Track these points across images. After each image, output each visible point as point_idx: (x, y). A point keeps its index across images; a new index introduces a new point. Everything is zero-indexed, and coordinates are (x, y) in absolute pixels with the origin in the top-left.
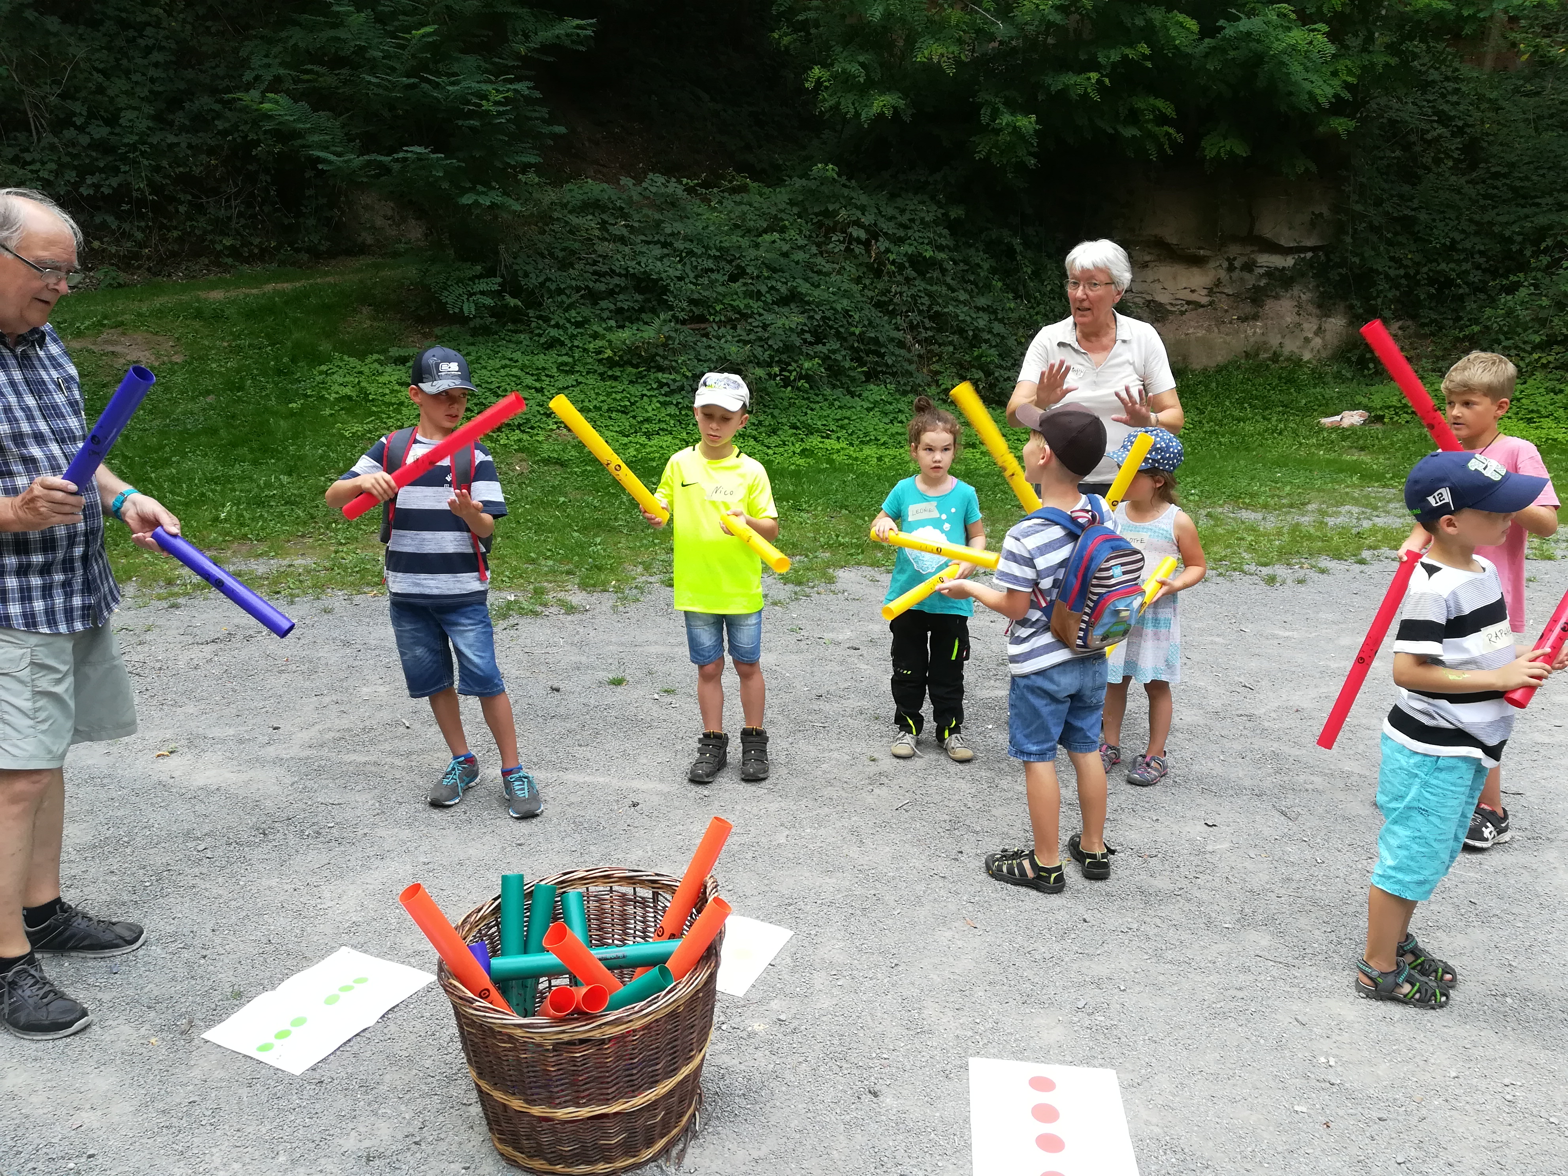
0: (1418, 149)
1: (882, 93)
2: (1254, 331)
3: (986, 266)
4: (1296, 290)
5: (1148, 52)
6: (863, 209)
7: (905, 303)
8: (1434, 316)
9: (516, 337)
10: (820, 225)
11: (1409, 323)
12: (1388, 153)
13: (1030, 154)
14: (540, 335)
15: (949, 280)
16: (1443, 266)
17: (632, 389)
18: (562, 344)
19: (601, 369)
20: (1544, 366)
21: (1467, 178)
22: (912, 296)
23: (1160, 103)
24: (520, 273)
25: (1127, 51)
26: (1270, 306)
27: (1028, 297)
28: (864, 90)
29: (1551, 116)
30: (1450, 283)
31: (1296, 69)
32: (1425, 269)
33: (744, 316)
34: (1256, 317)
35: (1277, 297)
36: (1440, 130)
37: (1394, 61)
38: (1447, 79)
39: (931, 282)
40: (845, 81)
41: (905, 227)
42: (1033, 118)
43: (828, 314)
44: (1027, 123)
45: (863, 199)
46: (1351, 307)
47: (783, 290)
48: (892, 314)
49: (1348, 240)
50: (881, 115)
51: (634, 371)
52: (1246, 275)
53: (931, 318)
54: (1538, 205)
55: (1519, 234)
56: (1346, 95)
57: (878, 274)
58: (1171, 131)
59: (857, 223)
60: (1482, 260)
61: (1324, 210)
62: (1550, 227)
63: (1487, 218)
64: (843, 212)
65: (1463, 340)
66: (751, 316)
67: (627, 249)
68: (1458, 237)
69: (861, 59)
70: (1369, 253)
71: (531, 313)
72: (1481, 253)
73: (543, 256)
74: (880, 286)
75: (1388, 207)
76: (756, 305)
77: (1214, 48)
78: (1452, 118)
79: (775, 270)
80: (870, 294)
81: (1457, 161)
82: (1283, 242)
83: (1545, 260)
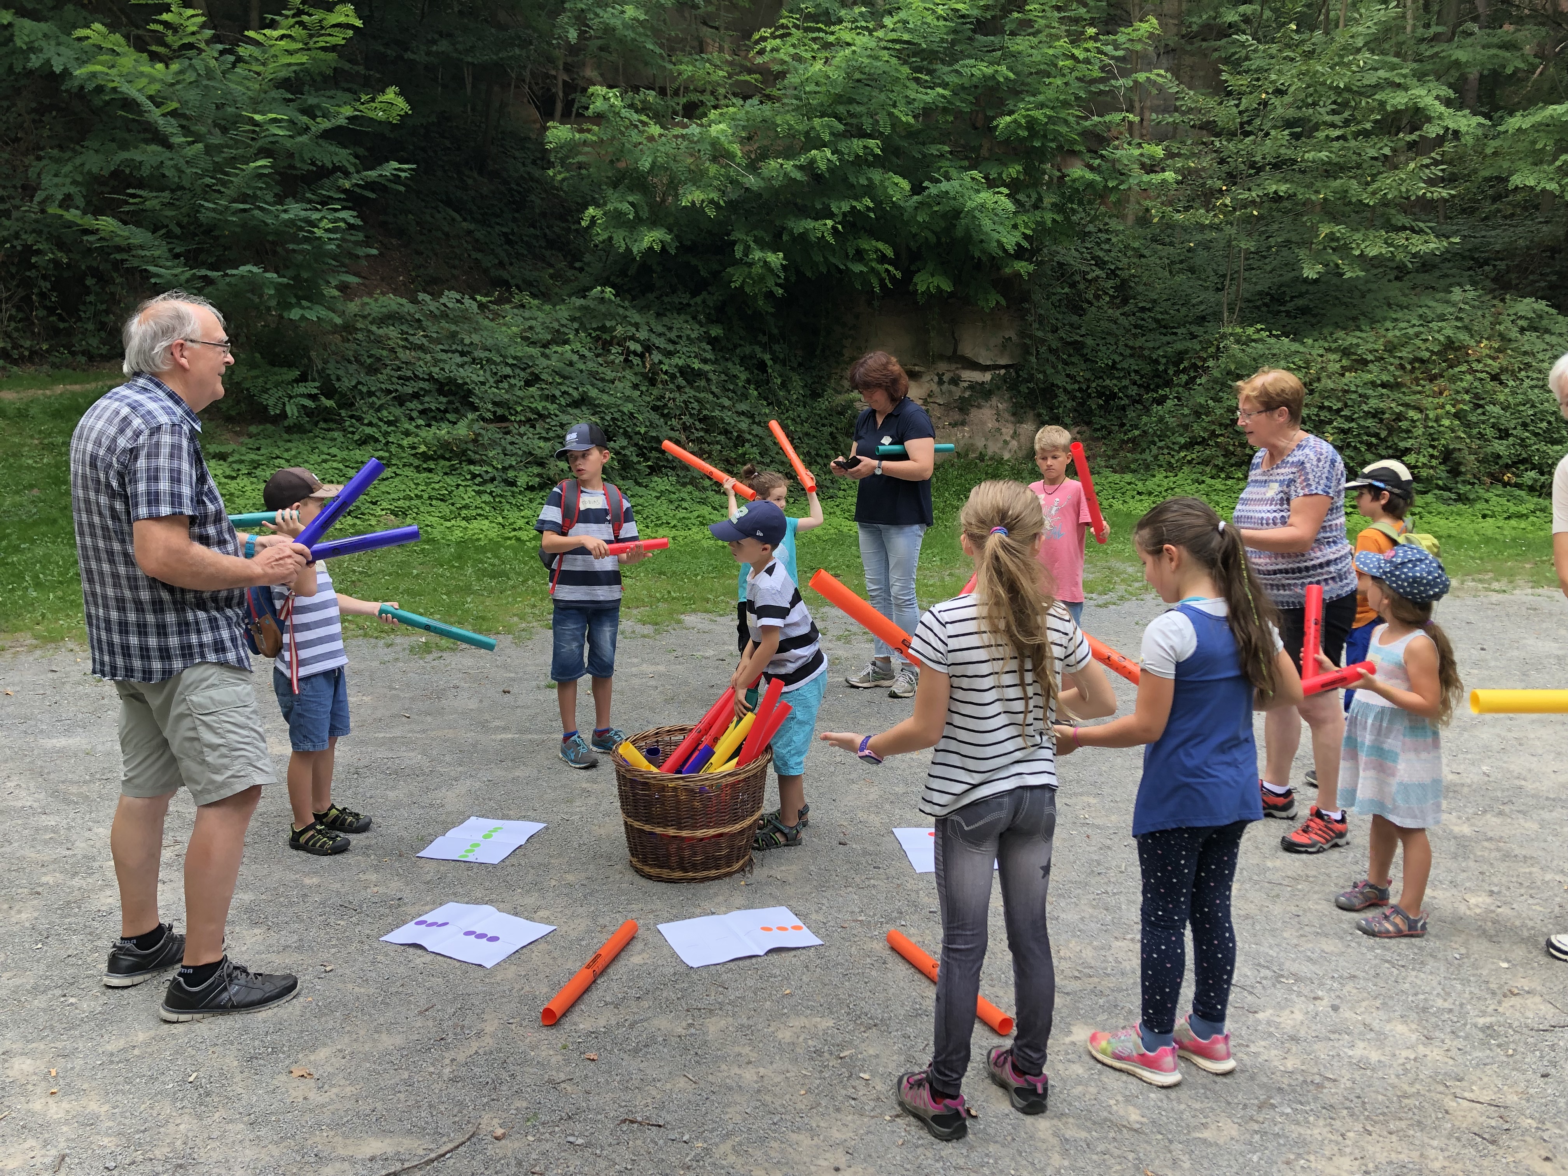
0: (1082, 286)
1: (650, 229)
2: (963, 434)
3: (743, 376)
4: (994, 401)
5: (871, 205)
6: (637, 326)
7: (678, 407)
8: (1104, 422)
9: (331, 434)
10: (597, 339)
11: (1085, 428)
12: (1059, 290)
13: (777, 285)
14: (353, 433)
15: (714, 389)
16: (1108, 382)
17: (448, 479)
18: (377, 440)
19: (416, 462)
20: (1189, 462)
21: (1121, 311)
22: (685, 402)
23: (880, 245)
24: (333, 377)
25: (855, 203)
26: (975, 414)
27: (779, 404)
28: (633, 226)
29: (1181, 262)
30: (1114, 396)
31: (987, 224)
32: (1094, 385)
33: (541, 416)
34: (963, 423)
35: (979, 407)
36: (1098, 272)
37: (1059, 218)
38: (1100, 230)
39: (698, 389)
40: (617, 218)
41: (674, 343)
42: (781, 255)
43: (616, 415)
44: (775, 259)
45: (636, 317)
46: (1039, 415)
47: (575, 394)
48: (666, 417)
49: (1033, 360)
50: (651, 248)
51: (448, 463)
52: (953, 388)
53: (700, 421)
54: (1175, 334)
55: (1164, 357)
56: (1026, 244)
57: (652, 382)
58: (890, 268)
59: (633, 338)
60: (1137, 378)
61: (1011, 334)
62: (1186, 352)
63: (1138, 344)
64: (619, 328)
65: (1127, 442)
66: (549, 416)
67: (428, 357)
68: (1118, 358)
69: (631, 199)
70: (1050, 371)
71: (343, 413)
72: (1136, 372)
73: (350, 362)
74: (655, 392)
75: (1062, 333)
76: (552, 408)
77: (921, 203)
78: (1105, 263)
79: (565, 377)
80: (648, 399)
81: (1113, 297)
82: (981, 361)
83: (1184, 378)
